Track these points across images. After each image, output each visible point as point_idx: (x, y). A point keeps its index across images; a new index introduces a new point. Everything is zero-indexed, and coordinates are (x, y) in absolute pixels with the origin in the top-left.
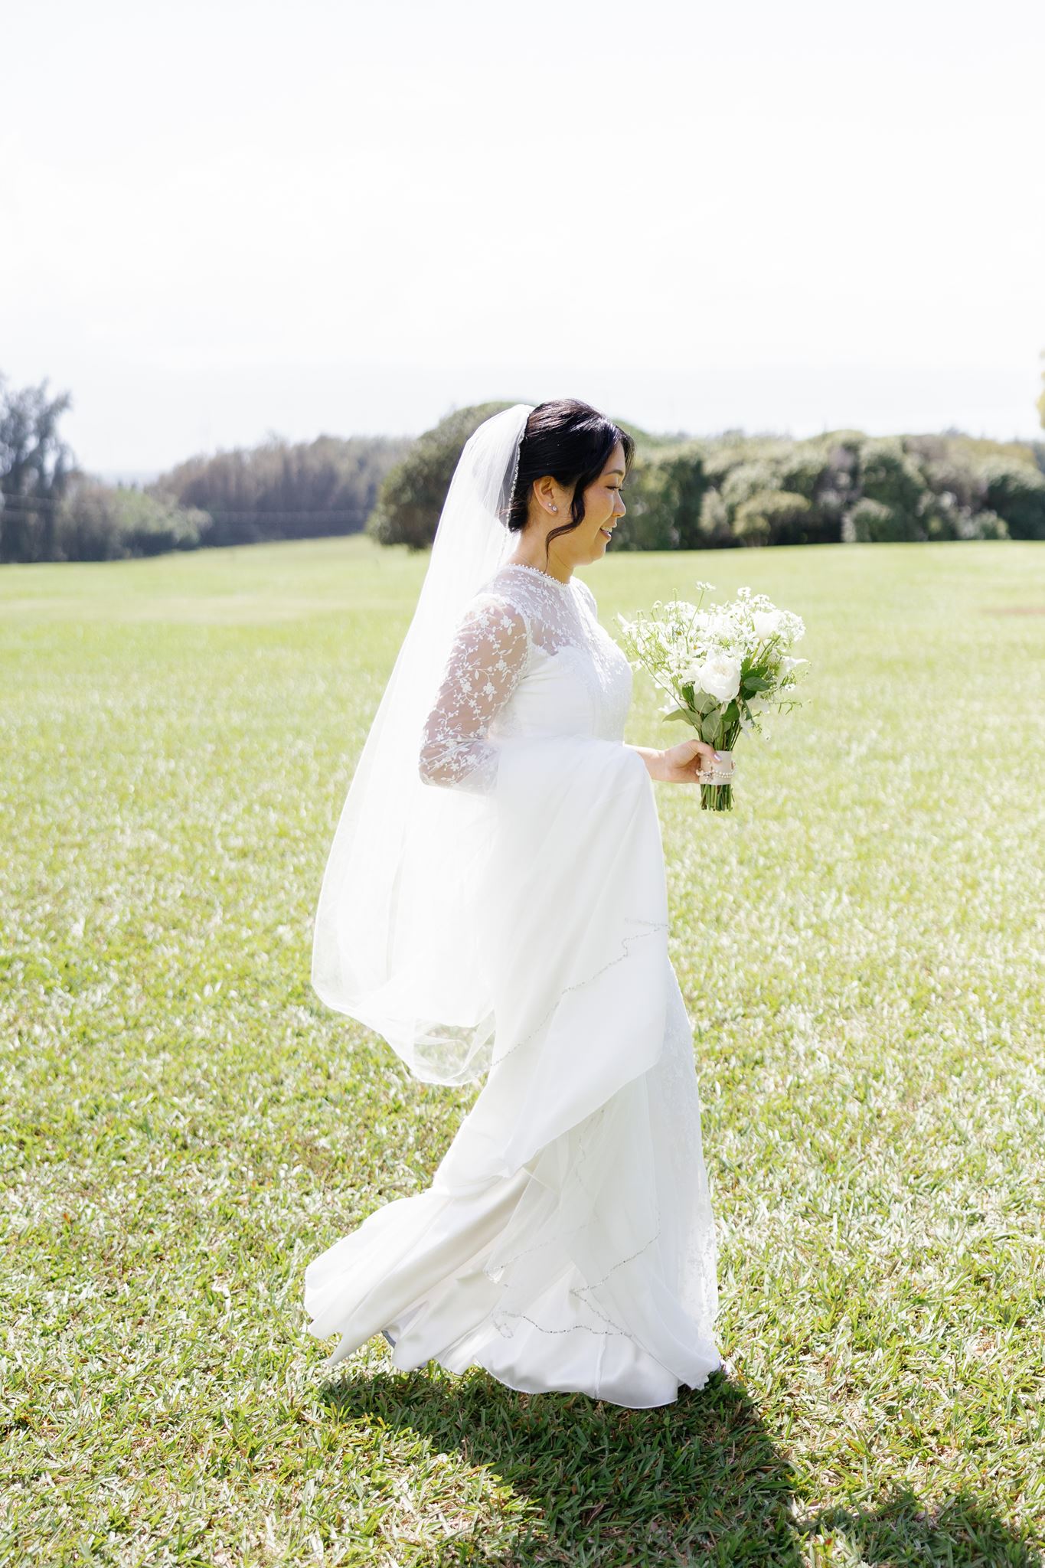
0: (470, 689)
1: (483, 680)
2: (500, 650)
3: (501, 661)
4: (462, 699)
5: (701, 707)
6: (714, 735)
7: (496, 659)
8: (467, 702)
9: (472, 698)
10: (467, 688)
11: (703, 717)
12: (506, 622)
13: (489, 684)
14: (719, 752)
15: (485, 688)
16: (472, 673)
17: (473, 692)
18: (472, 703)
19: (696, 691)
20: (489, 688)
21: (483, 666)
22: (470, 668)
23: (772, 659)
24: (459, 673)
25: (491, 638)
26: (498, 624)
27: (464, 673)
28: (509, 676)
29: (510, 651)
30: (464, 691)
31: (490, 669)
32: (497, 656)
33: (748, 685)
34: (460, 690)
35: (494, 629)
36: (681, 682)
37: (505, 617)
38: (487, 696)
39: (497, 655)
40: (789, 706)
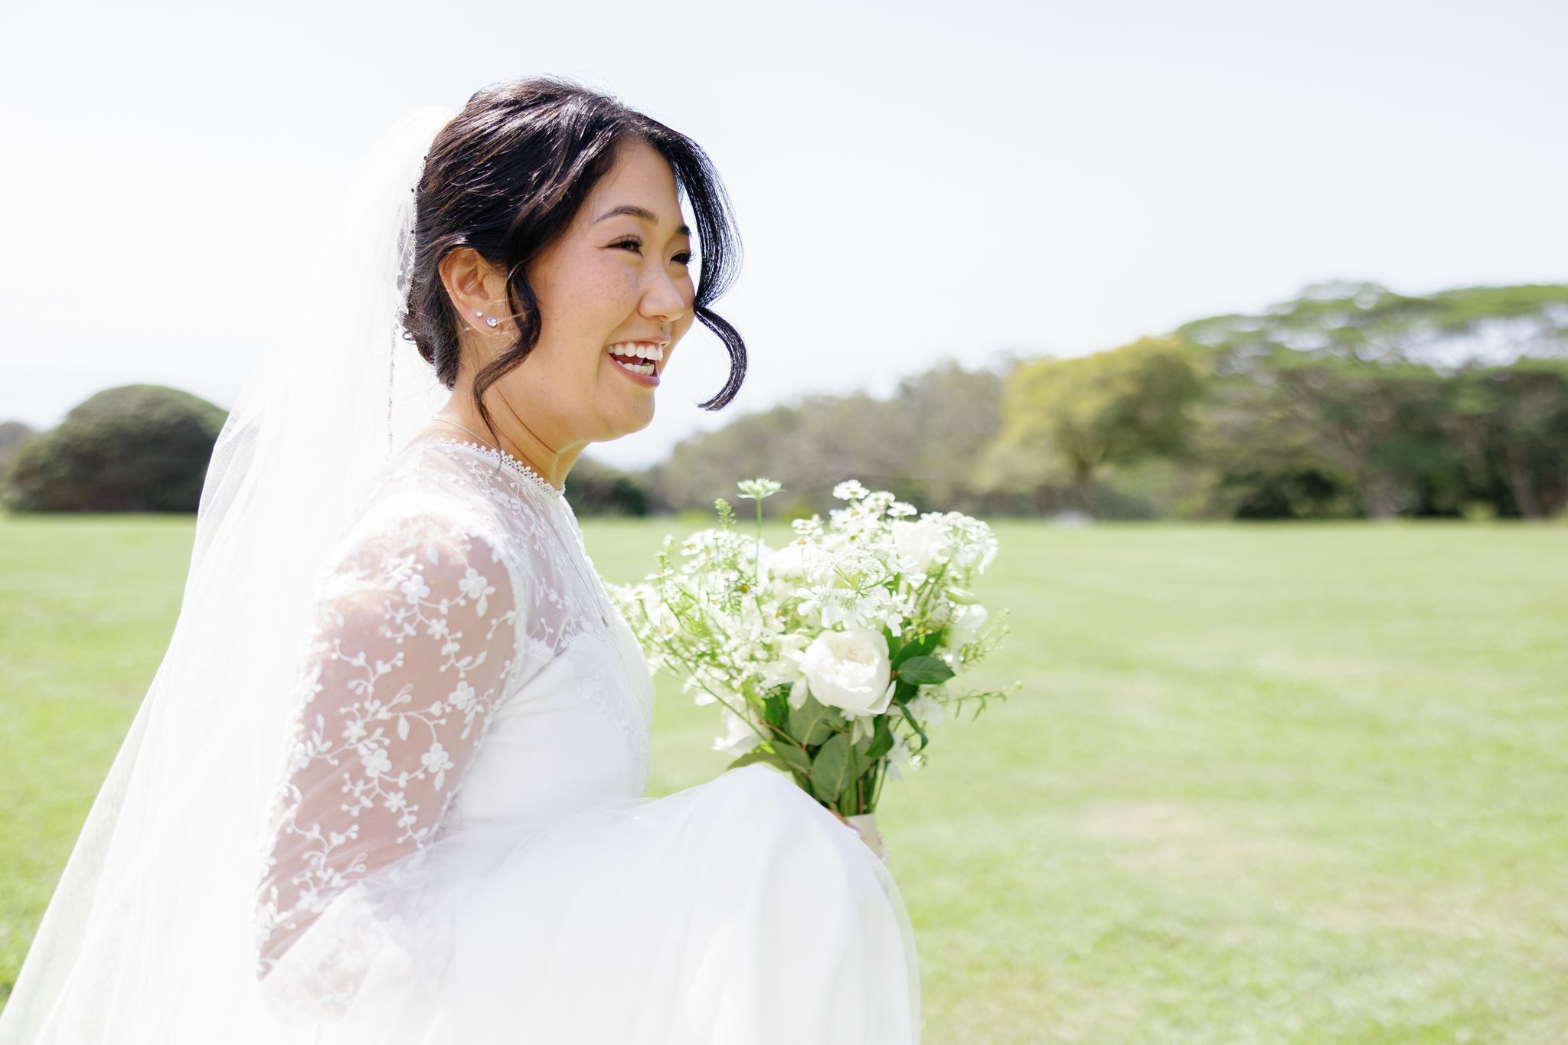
0: (387, 766)
1: (420, 740)
2: (459, 656)
3: (462, 685)
4: (367, 793)
5: (808, 735)
6: (839, 786)
7: (450, 681)
8: (379, 800)
9: (394, 788)
10: (377, 763)
11: (813, 751)
12: (474, 584)
13: (436, 747)
14: (853, 820)
15: (427, 759)
16: (390, 727)
17: (394, 773)
18: (395, 801)
19: (796, 701)
20: (436, 758)
21: (420, 701)
22: (384, 714)
23: (935, 616)
24: (354, 730)
25: (438, 628)
26: (453, 591)
27: (369, 728)
28: (479, 718)
29: (481, 658)
30: (369, 773)
31: (435, 709)
32: (452, 675)
33: (908, 673)
34: (359, 772)
35: (443, 607)
36: (759, 692)
37: (471, 572)
38: (430, 777)
39: (453, 670)
40: (978, 703)
